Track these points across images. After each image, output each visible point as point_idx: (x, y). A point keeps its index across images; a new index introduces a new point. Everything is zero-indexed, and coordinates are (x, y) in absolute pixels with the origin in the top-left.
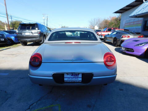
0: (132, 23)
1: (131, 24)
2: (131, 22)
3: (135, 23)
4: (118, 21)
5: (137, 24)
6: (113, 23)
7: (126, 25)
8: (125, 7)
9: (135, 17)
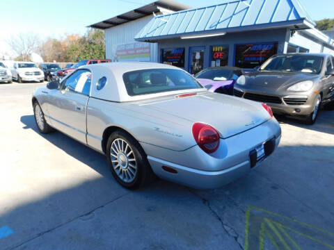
0: (133, 52)
1: (131, 52)
2: (130, 50)
3: (138, 51)
4: (88, 44)
5: (142, 53)
6: (77, 49)
7: (121, 53)
8: (114, 18)
9: (146, 41)
